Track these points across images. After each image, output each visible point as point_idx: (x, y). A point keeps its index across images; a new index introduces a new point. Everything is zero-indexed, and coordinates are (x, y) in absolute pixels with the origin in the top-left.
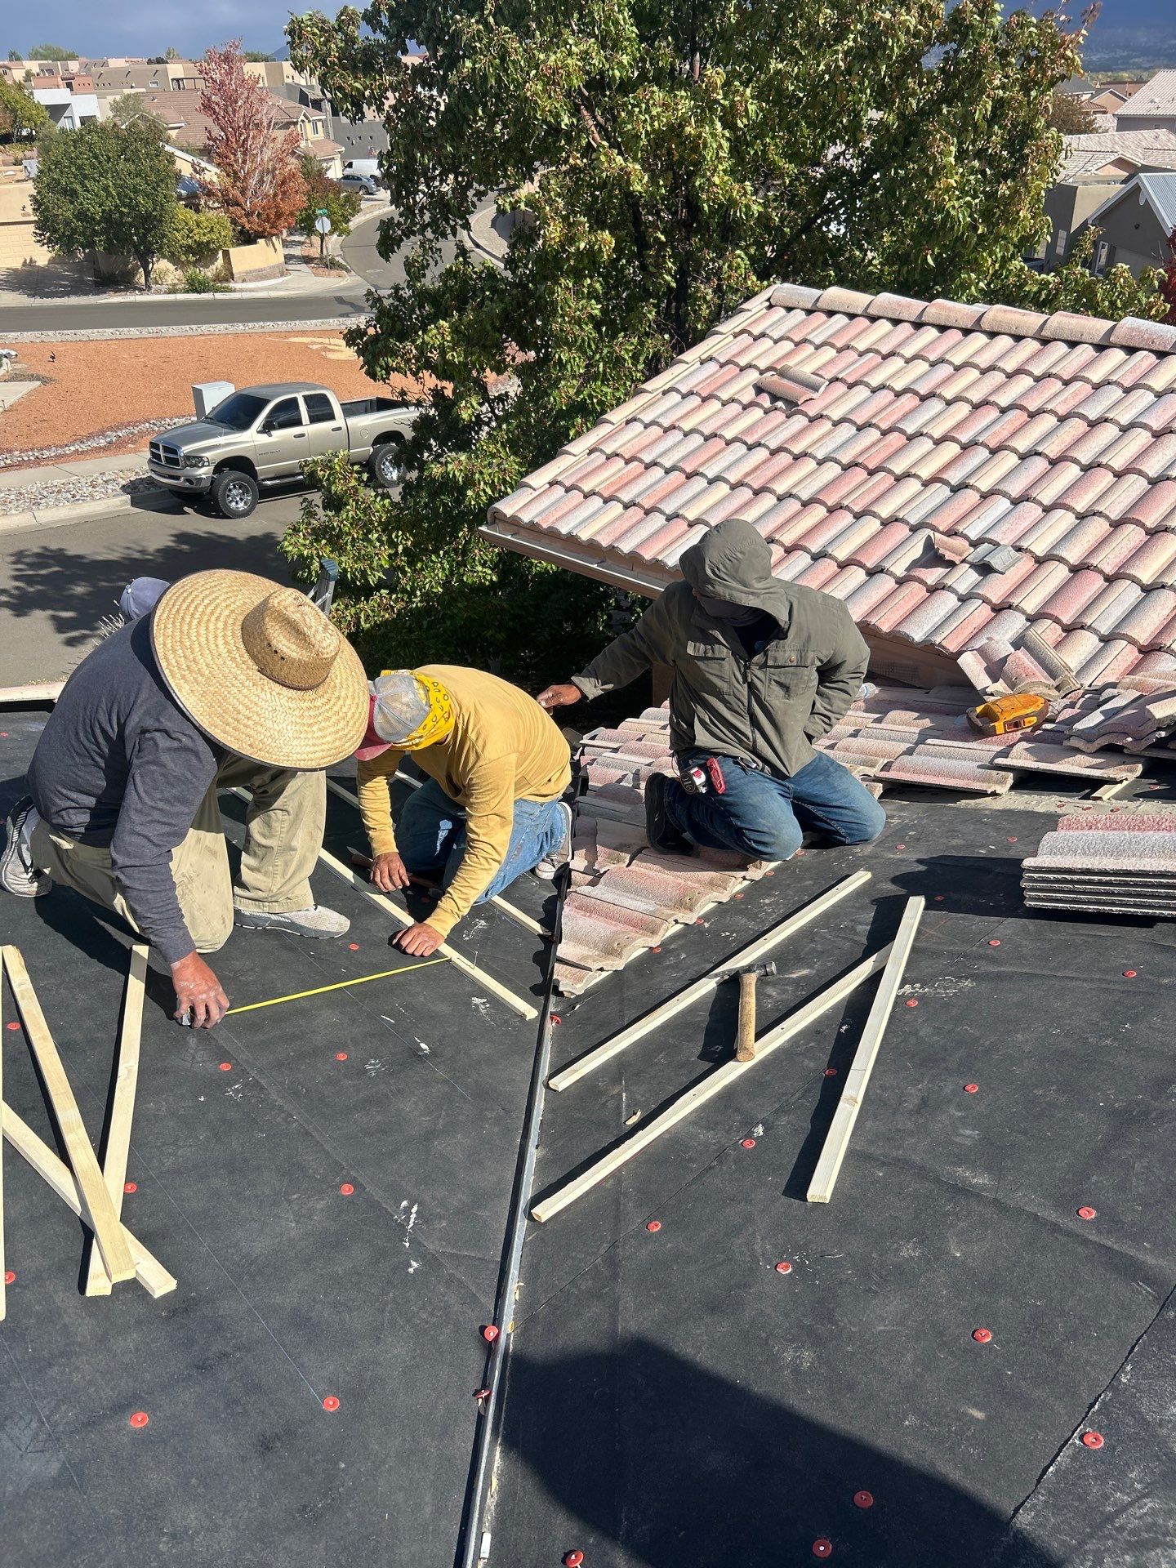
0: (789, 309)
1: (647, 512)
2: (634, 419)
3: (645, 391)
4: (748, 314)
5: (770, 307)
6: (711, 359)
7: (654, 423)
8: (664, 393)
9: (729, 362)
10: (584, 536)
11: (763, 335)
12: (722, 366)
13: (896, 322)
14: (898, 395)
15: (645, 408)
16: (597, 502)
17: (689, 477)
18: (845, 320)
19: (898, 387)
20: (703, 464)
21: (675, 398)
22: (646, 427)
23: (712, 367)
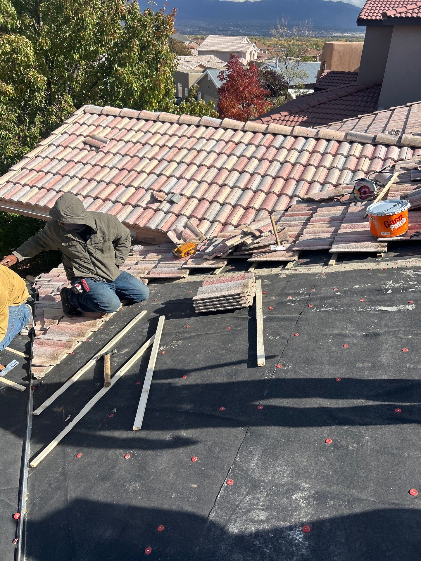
0: (92, 114)
1: (48, 191)
2: (38, 156)
3: (41, 145)
4: (77, 116)
5: (85, 113)
6: (65, 133)
7: (46, 157)
8: (49, 146)
9: (72, 134)
10: (24, 201)
11: (84, 124)
12: (70, 135)
13: (131, 118)
14: (135, 144)
15: (42, 151)
16: (28, 188)
17: (63, 176)
18: (113, 118)
19: (135, 141)
20: (68, 171)
21: (53, 147)
22: (43, 158)
23: (66, 136)
